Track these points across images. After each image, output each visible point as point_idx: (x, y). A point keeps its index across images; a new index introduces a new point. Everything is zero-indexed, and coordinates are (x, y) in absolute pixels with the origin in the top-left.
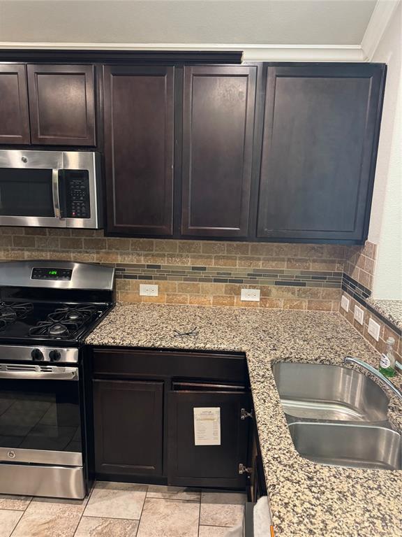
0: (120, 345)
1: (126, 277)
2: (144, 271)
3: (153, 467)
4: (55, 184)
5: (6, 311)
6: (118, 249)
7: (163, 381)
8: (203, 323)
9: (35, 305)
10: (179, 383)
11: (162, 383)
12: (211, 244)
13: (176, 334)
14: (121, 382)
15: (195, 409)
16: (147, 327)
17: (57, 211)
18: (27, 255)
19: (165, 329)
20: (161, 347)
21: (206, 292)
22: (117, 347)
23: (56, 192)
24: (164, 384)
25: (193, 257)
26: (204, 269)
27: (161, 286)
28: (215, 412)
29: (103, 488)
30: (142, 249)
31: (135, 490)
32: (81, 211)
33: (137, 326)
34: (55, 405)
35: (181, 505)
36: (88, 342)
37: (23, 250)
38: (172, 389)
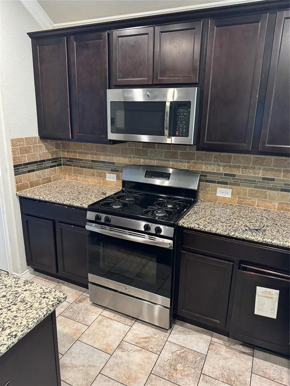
0: (203, 230)
1: (207, 181)
2: (222, 178)
3: (218, 321)
4: (167, 112)
5: (128, 197)
6: (203, 160)
7: (233, 262)
8: (270, 223)
9: (146, 195)
10: (246, 266)
11: (232, 263)
12: (282, 160)
13: (247, 228)
14: (201, 256)
15: (257, 287)
16: (223, 220)
17: (166, 132)
18: (142, 161)
19: (237, 223)
20: (235, 236)
21: (272, 199)
22: (201, 231)
23: (167, 118)
24: (233, 265)
25: (265, 169)
26: (273, 180)
27: (234, 190)
28: (275, 293)
29: (181, 326)
30: (222, 161)
31: (203, 334)
32: (182, 131)
33: (215, 218)
34: (156, 263)
35: (238, 354)
36: (180, 225)
37: (140, 158)
38: (239, 269)
